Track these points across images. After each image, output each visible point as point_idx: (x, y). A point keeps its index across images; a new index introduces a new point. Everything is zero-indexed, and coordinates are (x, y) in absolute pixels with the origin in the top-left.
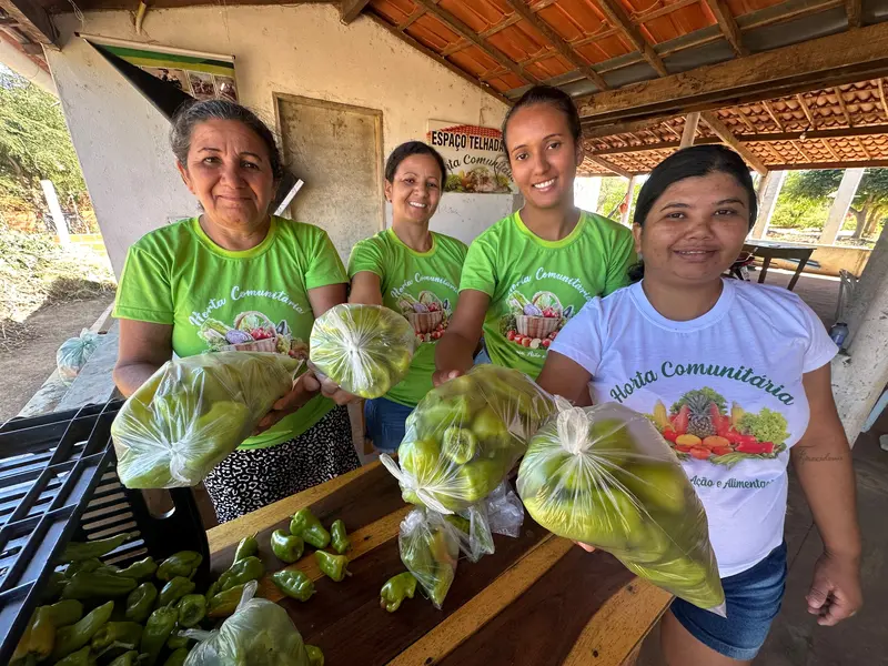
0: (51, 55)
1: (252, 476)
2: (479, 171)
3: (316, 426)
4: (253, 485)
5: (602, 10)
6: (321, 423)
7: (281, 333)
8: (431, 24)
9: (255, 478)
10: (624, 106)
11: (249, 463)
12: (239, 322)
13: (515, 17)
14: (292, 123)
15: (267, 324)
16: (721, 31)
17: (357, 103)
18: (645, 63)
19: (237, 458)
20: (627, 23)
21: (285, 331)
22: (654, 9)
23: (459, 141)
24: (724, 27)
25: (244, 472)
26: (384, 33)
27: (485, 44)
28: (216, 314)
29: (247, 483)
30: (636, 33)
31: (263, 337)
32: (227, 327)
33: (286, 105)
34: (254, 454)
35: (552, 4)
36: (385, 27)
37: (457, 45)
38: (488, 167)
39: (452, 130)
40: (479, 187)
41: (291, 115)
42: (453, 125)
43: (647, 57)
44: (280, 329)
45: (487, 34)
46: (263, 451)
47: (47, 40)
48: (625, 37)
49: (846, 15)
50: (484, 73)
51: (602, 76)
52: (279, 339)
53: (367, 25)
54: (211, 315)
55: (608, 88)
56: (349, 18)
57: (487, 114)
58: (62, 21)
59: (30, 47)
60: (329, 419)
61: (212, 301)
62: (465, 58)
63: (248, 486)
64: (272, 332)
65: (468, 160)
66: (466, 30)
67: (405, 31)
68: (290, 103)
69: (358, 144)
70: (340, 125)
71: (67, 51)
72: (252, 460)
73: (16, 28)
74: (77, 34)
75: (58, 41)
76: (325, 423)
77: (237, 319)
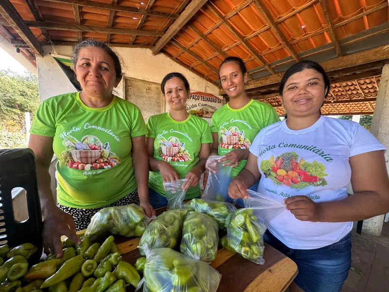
0: (39, 59)
1: (83, 222)
2: (205, 109)
3: (121, 201)
4: (82, 227)
5: (248, 51)
6: (123, 199)
7: (105, 148)
8: (186, 56)
9: (84, 223)
10: (260, 85)
11: (81, 215)
12: (84, 140)
13: (217, 53)
14: (130, 88)
15: (99, 143)
16: (292, 58)
17: (156, 82)
18: (267, 70)
19: (76, 212)
20: (257, 55)
21: (107, 148)
22: (267, 51)
23: (196, 97)
24: (293, 56)
25: (79, 220)
26: (168, 59)
27: (206, 63)
28: (73, 134)
29: (80, 225)
30: (261, 58)
31: (95, 149)
32: (77, 140)
33: (128, 81)
34: (85, 211)
35: (230, 49)
36: (169, 57)
37: (195, 63)
38: (208, 108)
39: (193, 93)
40: (205, 115)
41: (130, 85)
42: (194, 92)
43: (267, 67)
44: (105, 146)
45: (207, 59)
46: (90, 210)
47: (38, 53)
48: (258, 61)
49: (336, 52)
50: (206, 74)
51: (251, 75)
52: (103, 151)
53: (162, 56)
54: (71, 134)
55: (253, 79)
56: (155, 53)
57: (207, 88)
58: (46, 48)
59: (32, 57)
60: (128, 198)
61: (74, 128)
62: (199, 69)
63: (80, 227)
64: (100, 147)
65: (200, 105)
66: (199, 58)
67: (176, 59)
68: (130, 80)
69: (155, 97)
70: (149, 90)
71: (45, 57)
72: (83, 214)
73: (27, 50)
74: (50, 54)
75: (42, 53)
76: (125, 200)
77: (83, 138)
